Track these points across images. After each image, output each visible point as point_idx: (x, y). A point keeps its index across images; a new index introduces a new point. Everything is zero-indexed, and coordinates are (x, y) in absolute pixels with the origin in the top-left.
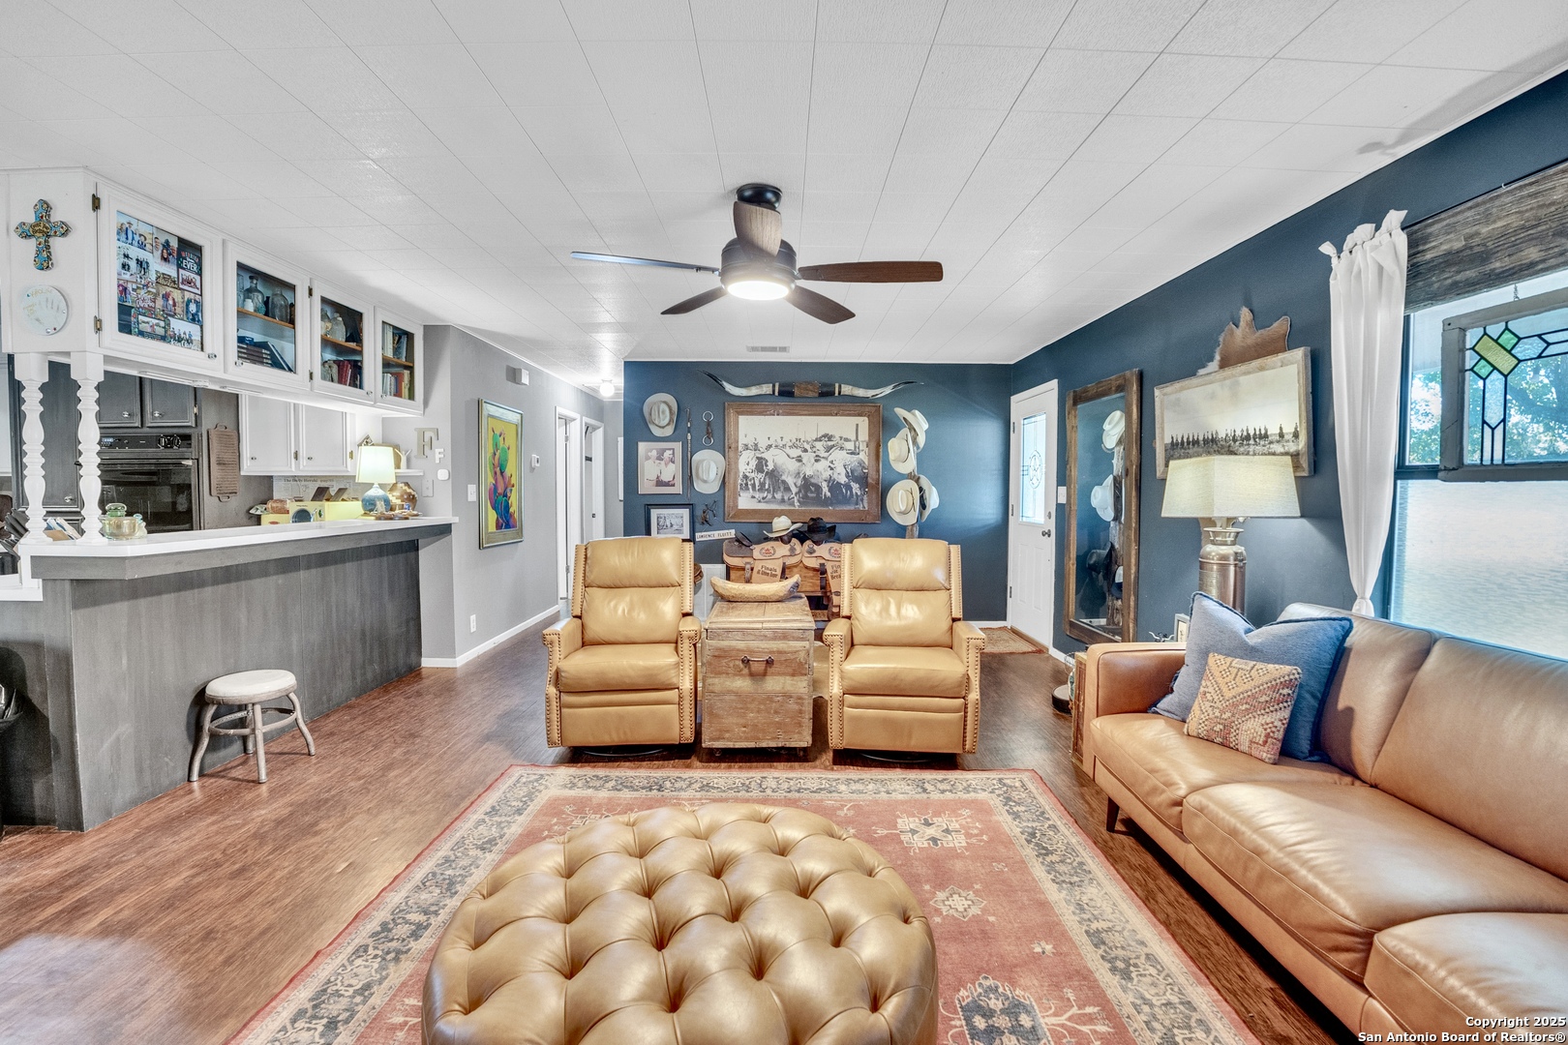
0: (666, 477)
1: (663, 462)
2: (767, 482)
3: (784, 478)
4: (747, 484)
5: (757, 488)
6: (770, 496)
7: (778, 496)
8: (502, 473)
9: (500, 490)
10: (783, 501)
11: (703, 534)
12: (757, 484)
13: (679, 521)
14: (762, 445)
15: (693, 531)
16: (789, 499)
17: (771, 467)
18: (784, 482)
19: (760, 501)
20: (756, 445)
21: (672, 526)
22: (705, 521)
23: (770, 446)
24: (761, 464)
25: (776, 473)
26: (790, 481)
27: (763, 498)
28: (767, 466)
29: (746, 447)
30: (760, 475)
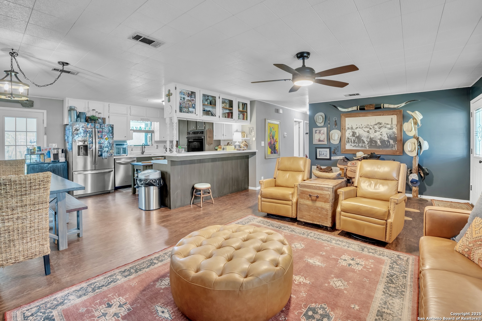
0: (321, 139)
1: (321, 134)
2: (356, 140)
3: (362, 138)
4: (349, 141)
5: (352, 142)
6: (357, 145)
7: (360, 145)
8: (273, 138)
9: (272, 143)
10: (362, 146)
11: (334, 157)
12: (352, 141)
13: (326, 153)
14: (354, 127)
15: (330, 156)
16: (364, 146)
17: (357, 135)
18: (362, 140)
19: (353, 147)
20: (352, 127)
21: (323, 154)
22: (335, 153)
23: (357, 128)
24: (354, 134)
25: (359, 137)
26: (365, 140)
27: (355, 146)
28: (356, 134)
29: (349, 128)
30: (354, 138)
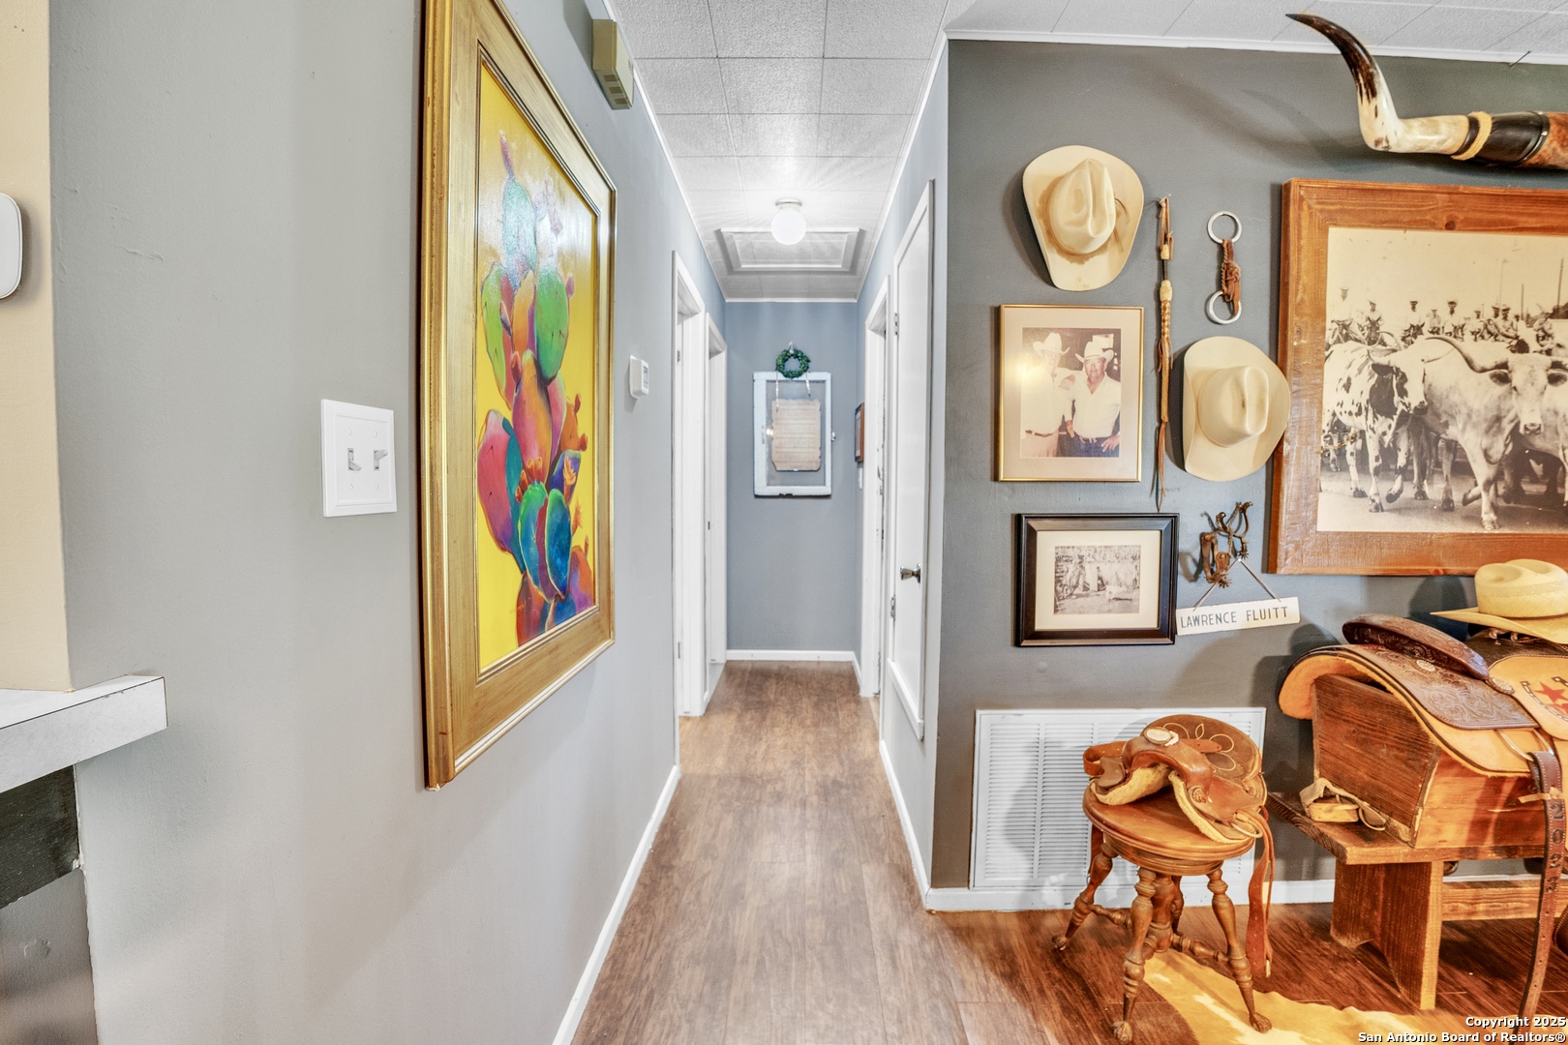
0: (1088, 427)
1: (1081, 376)
2: (1404, 444)
3: (1453, 432)
4: (1341, 452)
5: (1372, 464)
6: (1409, 491)
7: (1435, 490)
8: (544, 382)
9: (538, 457)
10: (1447, 506)
11: (1201, 611)
12: (1373, 451)
13: (1125, 570)
14: (1393, 326)
15: (1168, 601)
16: (1466, 502)
17: (1415, 397)
18: (1453, 447)
19: (1378, 508)
20: (1374, 325)
21: (1102, 585)
22: (1211, 569)
23: (1417, 330)
24: (1387, 384)
25: (1428, 418)
26: (1472, 442)
27: (1391, 498)
28: (1403, 393)
29: (1345, 334)
30: (1385, 425)
